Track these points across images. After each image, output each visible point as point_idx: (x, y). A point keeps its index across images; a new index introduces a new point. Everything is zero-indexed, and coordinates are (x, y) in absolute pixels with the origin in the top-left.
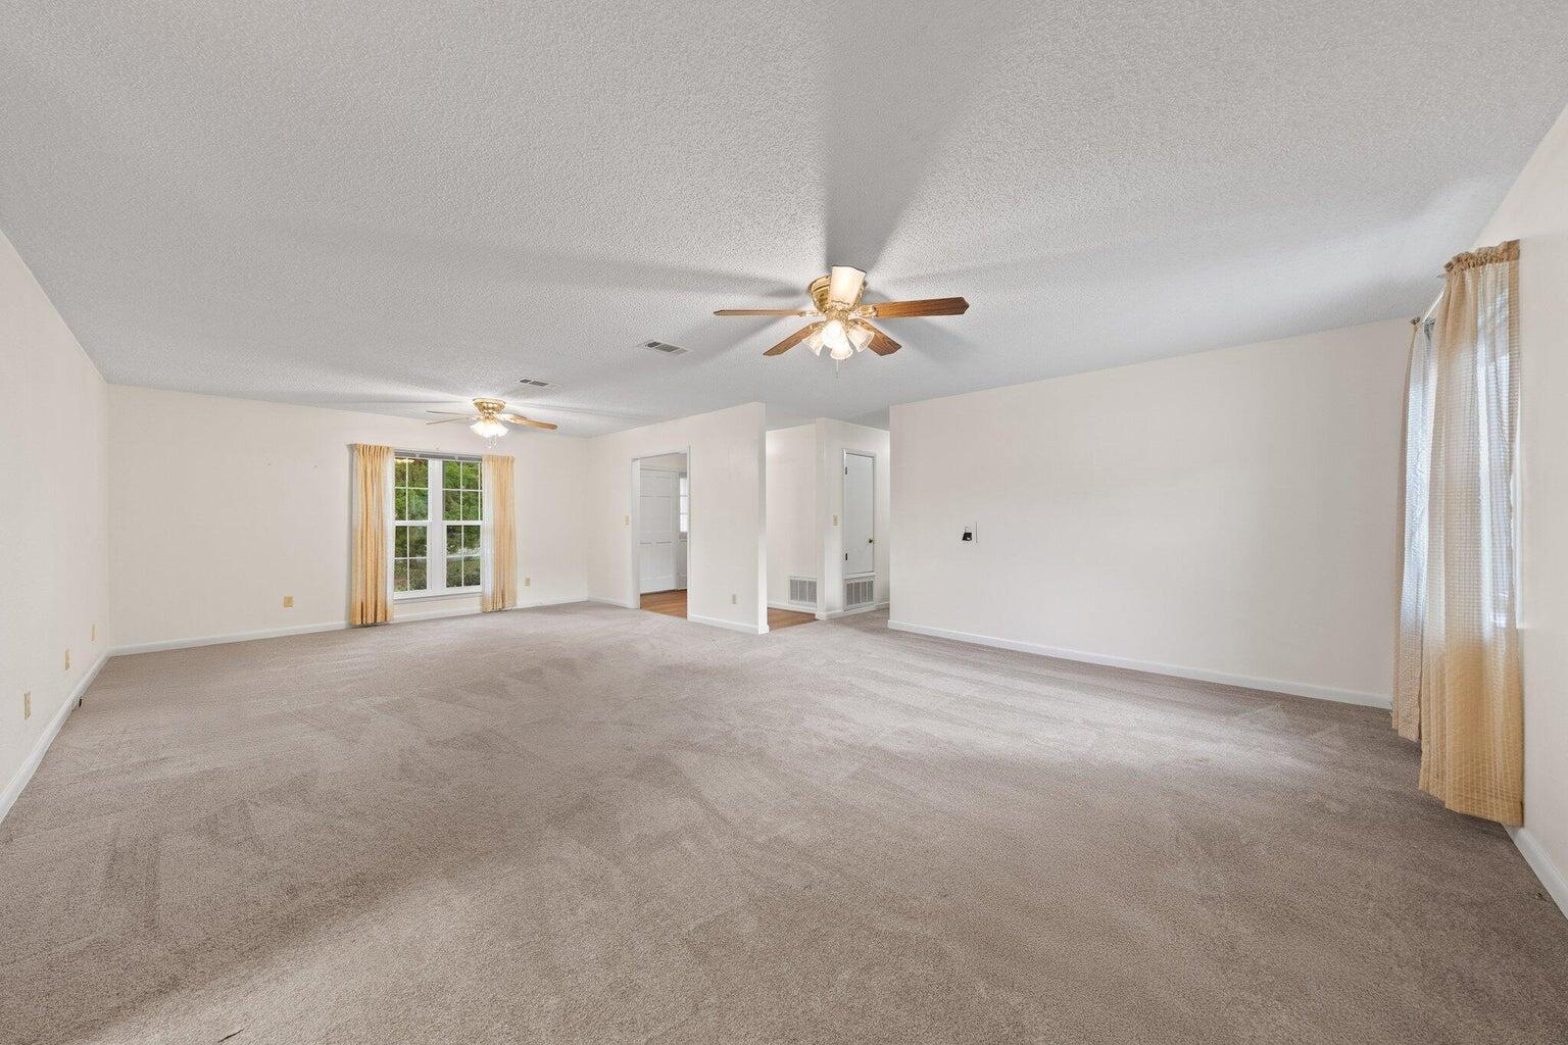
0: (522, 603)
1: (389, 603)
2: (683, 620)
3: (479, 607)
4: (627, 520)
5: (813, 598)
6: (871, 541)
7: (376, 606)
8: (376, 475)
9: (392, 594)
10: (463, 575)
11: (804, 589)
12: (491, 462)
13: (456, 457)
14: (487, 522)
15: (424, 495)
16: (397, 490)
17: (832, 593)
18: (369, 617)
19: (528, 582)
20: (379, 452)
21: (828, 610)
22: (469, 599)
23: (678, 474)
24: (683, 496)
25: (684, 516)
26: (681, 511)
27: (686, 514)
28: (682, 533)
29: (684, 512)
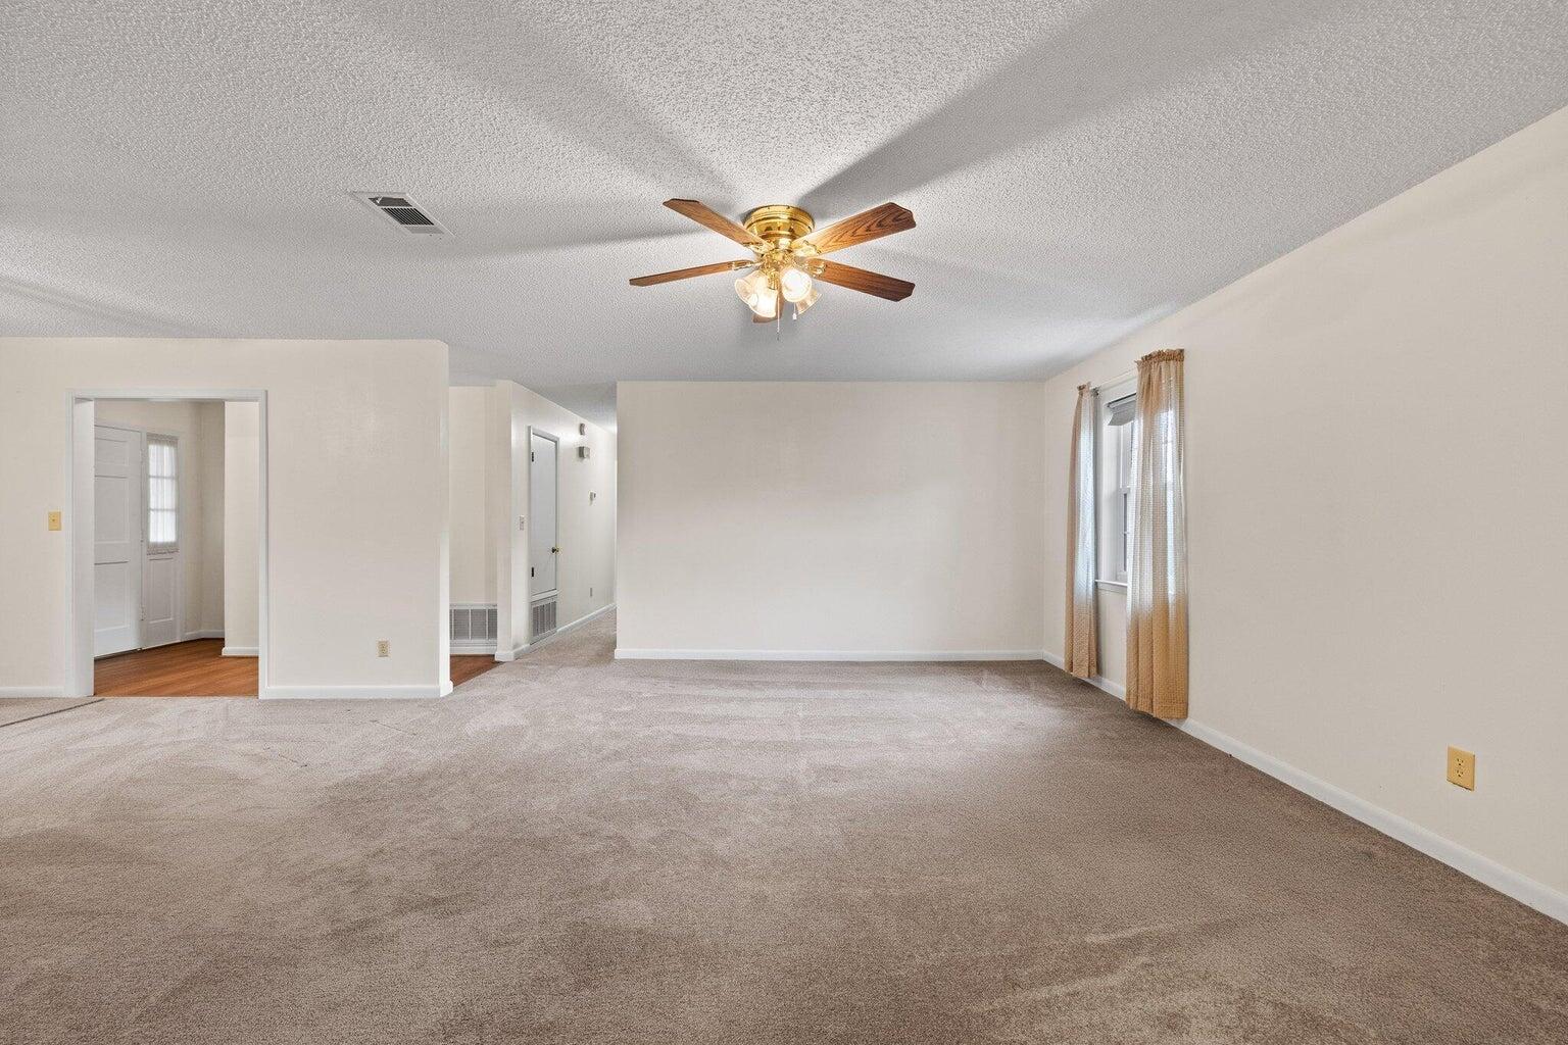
2: (250, 701)
5: (492, 632)
6: (554, 551)
11: (477, 621)
17: (515, 623)
21: (515, 647)
23: (144, 436)
24: (157, 477)
25: (159, 513)
26: (152, 506)
27: (167, 510)
28: (156, 545)
29: (160, 507)
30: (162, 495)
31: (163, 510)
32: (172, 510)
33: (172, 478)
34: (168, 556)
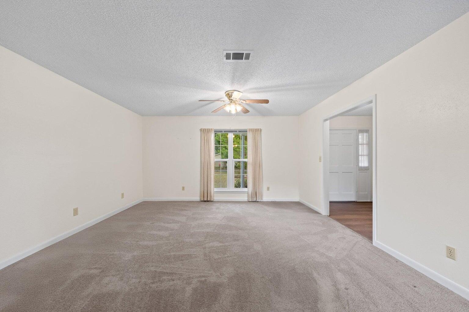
0: (265, 199)
1: (212, 193)
3: (247, 198)
4: (320, 159)
7: (207, 194)
8: (208, 141)
9: (214, 189)
10: (241, 183)
12: (251, 132)
13: (238, 131)
14: (249, 160)
15: (226, 148)
16: (216, 147)
18: (205, 198)
19: (268, 189)
20: (208, 131)
22: (243, 194)
23: (357, 131)
24: (362, 144)
25: (362, 156)
26: (360, 154)
27: (365, 155)
28: (361, 167)
29: (362, 154)
30: (363, 150)
31: (364, 155)
32: (367, 155)
33: (367, 144)
34: (365, 171)
